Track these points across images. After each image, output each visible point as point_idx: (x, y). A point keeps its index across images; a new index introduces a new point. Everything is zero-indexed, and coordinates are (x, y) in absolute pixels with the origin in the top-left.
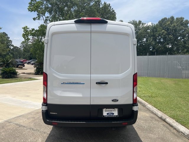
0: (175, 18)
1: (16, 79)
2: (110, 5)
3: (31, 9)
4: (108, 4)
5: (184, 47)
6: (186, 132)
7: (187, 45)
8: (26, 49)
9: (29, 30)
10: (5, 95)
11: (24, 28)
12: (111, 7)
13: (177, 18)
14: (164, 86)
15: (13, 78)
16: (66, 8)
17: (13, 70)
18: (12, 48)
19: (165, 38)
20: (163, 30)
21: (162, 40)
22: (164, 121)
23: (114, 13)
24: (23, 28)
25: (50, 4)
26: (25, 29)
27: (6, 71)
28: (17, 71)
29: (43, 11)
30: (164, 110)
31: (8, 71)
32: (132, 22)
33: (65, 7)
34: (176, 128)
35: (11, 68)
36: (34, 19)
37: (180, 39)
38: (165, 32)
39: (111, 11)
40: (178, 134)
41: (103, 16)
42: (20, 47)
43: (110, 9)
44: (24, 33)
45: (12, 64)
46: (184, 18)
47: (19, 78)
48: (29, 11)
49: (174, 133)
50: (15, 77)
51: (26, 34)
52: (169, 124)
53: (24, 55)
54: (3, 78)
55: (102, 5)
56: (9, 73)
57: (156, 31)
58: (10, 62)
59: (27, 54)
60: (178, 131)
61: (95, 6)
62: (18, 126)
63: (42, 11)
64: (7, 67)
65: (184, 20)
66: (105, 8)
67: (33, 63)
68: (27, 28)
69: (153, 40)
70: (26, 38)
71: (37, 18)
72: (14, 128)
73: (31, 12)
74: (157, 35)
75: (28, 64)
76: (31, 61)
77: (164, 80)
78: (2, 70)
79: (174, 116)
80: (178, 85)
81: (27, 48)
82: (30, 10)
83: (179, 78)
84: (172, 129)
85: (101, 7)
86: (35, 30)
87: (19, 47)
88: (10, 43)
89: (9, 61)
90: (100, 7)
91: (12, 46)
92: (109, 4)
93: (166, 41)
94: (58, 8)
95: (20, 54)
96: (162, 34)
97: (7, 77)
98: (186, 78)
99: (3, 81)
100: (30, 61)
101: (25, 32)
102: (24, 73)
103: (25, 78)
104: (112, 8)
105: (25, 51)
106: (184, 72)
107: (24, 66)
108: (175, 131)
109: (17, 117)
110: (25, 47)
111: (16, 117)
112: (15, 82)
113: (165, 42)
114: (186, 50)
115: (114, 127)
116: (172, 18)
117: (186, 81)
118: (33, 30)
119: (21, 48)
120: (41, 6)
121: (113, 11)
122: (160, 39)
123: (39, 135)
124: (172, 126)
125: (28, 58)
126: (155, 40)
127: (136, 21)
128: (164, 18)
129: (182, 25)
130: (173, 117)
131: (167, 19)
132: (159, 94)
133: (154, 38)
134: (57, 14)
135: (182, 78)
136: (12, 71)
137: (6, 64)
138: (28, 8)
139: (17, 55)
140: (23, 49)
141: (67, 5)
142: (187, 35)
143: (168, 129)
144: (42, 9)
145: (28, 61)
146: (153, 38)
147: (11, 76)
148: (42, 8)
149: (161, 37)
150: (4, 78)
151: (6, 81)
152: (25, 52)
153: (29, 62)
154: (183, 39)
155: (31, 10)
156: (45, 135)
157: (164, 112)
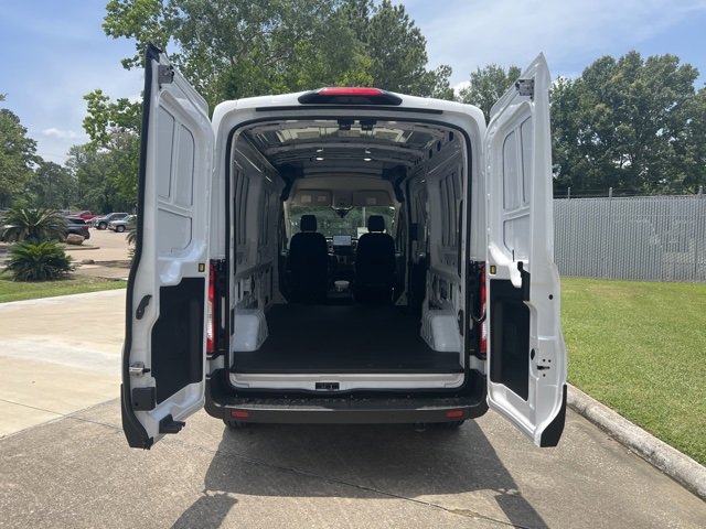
0: (644, 58)
1: (68, 285)
2: (403, 11)
3: (114, 26)
4: (395, 8)
5: (678, 165)
6: (648, 444)
7: (687, 160)
8: (88, 172)
9: (107, 104)
10: (42, 337)
11: (90, 98)
12: (406, 18)
13: (650, 59)
14: (593, 307)
15: (57, 279)
16: (242, 22)
17: (53, 251)
18: (36, 166)
19: (605, 134)
20: (601, 101)
21: (596, 141)
22: (582, 414)
23: (420, 38)
24: (86, 98)
25: (183, 10)
26: (94, 99)
27: (30, 256)
28: (67, 253)
29: (158, 34)
30: (585, 383)
31: (36, 256)
32: (485, 73)
33: (240, 20)
34: (617, 436)
35: (46, 245)
36: (126, 64)
37: (665, 135)
38: (608, 110)
39: (409, 32)
40: (622, 452)
41: (377, 49)
42: (67, 164)
43: (405, 25)
44: (90, 115)
45: (51, 229)
46: (677, 60)
47: (78, 281)
48: (109, 33)
49: (609, 450)
50: (63, 278)
51: (97, 118)
52: (598, 424)
53: (81, 195)
54: (19, 278)
55: (375, 10)
56: (40, 262)
57: (575, 107)
58: (42, 222)
59: (92, 191)
60: (624, 444)
61: (349, 13)
62: (113, 431)
63: (153, 34)
64: (34, 240)
65: (680, 65)
66: (384, 21)
67: (118, 226)
68: (102, 98)
69: (563, 139)
70: (98, 134)
71: (136, 59)
72: (102, 437)
73: (116, 37)
74: (578, 121)
75: (99, 228)
76: (111, 219)
77: (594, 287)
78: (16, 252)
79: (616, 399)
80: (646, 303)
81: (94, 167)
82: (112, 30)
83: (650, 277)
84: (605, 437)
85: (370, 17)
86: (130, 106)
87: (63, 166)
88: (29, 149)
89: (39, 218)
90: (367, 19)
91: (37, 159)
92: (401, 7)
93: (609, 145)
94: (215, 22)
95: (66, 192)
96: (596, 120)
97: (35, 276)
98: (675, 278)
99: (21, 290)
100: (105, 218)
101: (93, 113)
102: (92, 262)
103: (100, 279)
104: (409, 22)
105: (83, 180)
106: (668, 257)
107: (87, 237)
108: (614, 442)
109: (103, 404)
110: (84, 167)
111: (99, 406)
112: (65, 294)
113: (606, 148)
114: (682, 177)
115: (422, 426)
116: (634, 58)
117: (673, 290)
118: (124, 102)
119: (69, 170)
120: (152, 17)
121: (416, 32)
122: (588, 137)
123: (186, 456)
124: (605, 429)
125: (96, 207)
126: (572, 140)
127: (500, 70)
128: (601, 58)
129: (669, 82)
130: (611, 403)
131: (612, 61)
132: (575, 331)
133: (567, 133)
134: (210, 44)
135: (663, 279)
136: (52, 256)
137: (30, 228)
138: (104, 25)
139: (55, 195)
140: (79, 174)
141: (245, 14)
142: (689, 121)
143: (594, 437)
144: (154, 28)
145: (98, 219)
146: (565, 134)
147: (48, 273)
148: (155, 24)
149: (594, 130)
150: (23, 280)
151: (32, 289)
152: (87, 182)
153: (102, 223)
154: (675, 135)
155: (114, 31)
156: (203, 455)
157: (586, 387)
